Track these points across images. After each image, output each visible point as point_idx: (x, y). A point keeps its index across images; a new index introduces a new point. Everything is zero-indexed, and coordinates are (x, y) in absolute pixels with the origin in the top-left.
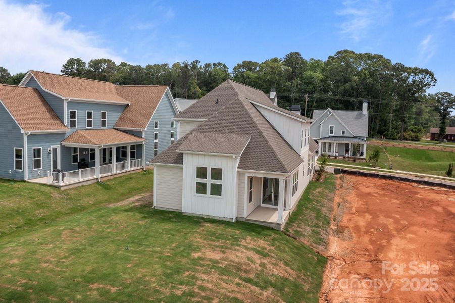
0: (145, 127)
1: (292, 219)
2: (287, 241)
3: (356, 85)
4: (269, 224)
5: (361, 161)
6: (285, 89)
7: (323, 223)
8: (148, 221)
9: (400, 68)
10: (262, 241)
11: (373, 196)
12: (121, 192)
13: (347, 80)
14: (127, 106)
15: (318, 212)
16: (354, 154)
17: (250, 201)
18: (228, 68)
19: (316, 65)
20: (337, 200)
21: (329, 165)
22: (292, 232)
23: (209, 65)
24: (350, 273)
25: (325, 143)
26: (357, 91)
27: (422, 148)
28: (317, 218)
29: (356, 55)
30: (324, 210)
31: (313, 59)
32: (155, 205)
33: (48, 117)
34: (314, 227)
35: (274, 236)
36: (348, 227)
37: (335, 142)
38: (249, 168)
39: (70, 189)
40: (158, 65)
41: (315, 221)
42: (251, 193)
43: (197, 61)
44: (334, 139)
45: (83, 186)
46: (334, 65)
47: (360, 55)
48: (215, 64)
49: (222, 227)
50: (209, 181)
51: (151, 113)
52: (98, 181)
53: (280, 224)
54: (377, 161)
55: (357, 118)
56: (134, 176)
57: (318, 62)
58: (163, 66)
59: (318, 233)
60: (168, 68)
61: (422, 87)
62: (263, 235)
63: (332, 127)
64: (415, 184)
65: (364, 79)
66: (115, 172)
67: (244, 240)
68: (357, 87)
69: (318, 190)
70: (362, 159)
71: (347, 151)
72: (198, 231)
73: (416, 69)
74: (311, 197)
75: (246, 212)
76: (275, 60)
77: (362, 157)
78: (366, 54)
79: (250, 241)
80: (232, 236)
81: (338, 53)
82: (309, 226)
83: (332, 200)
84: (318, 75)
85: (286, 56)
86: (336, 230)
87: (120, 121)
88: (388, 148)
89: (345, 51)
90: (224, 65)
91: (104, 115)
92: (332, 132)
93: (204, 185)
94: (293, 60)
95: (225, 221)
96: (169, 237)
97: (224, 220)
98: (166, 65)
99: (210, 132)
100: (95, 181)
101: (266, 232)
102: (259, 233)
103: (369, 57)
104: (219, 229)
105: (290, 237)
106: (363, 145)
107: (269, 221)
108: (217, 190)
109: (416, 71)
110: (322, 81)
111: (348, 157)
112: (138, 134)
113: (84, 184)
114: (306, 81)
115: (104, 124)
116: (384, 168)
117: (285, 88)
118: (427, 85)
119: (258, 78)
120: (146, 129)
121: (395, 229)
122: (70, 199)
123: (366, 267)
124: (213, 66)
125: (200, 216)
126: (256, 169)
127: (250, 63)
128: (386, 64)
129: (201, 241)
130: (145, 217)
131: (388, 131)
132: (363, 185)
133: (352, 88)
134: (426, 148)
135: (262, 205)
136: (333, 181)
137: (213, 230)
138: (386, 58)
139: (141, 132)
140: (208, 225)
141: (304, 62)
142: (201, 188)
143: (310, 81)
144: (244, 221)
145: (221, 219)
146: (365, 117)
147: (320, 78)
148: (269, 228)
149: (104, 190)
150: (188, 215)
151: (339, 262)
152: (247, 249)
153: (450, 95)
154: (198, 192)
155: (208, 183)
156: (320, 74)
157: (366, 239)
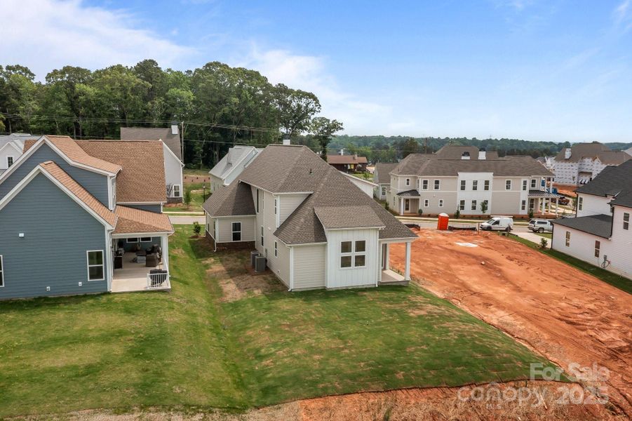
3: (237, 109)
4: (400, 283)
9: (282, 90)
13: (223, 102)
19: (178, 80)
24: (473, 305)
26: (238, 116)
29: (231, 69)
31: (170, 70)
32: (292, 287)
38: (386, 237)
47: (235, 69)
48: (9, 68)
50: (353, 254)
53: (409, 281)
61: (307, 113)
65: (245, 102)
73: (299, 92)
76: (119, 69)
81: (208, 65)
84: (188, 95)
85: (138, 64)
89: (217, 64)
90: (25, 70)
93: (349, 258)
94: (147, 69)
95: (371, 288)
99: (330, 206)
108: (361, 261)
109: (301, 94)
110: (194, 102)
117: (144, 111)
118: (313, 111)
119: (101, 96)
121: (446, 269)
122: (189, 302)
123: (477, 299)
124: (5, 70)
125: (345, 288)
127: (77, 70)
138: (262, 75)
139: (160, 206)
141: (163, 75)
142: (345, 262)
145: (365, 287)
147: (192, 99)
150: (334, 290)
151: (453, 300)
152: (424, 303)
153: (328, 121)
154: (343, 266)
155: (353, 255)
156: (190, 93)
157: (442, 281)
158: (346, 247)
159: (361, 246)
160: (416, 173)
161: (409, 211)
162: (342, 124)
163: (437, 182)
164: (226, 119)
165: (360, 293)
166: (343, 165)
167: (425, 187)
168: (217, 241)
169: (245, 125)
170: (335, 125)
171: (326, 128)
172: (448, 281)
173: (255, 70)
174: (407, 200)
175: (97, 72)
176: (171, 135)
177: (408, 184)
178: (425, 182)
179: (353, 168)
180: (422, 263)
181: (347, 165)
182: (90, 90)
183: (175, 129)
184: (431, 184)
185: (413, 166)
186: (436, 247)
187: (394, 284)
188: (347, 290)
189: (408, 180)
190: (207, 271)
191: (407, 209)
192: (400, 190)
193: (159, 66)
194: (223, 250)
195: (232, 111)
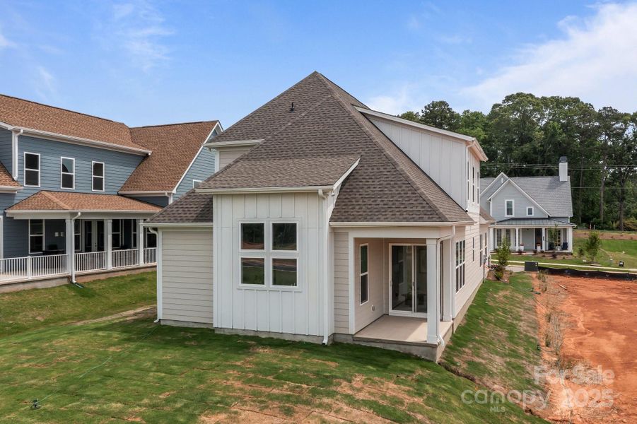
0: (173, 187)
1: (460, 338)
2: (454, 384)
3: (541, 146)
4: (408, 347)
5: (566, 257)
7: (527, 350)
8: (132, 346)
10: (392, 385)
12: (115, 301)
14: (146, 156)
15: (512, 329)
16: (551, 247)
17: (364, 298)
20: (542, 310)
21: (511, 264)
22: (462, 366)
25: (499, 231)
26: (543, 155)
28: (511, 339)
29: (537, 99)
30: (522, 326)
31: (468, 111)
32: (160, 316)
34: (509, 355)
35: (420, 372)
36: (581, 357)
37: (517, 227)
41: (508, 345)
42: (364, 279)
44: (514, 222)
46: (503, 116)
47: (544, 98)
49: (297, 355)
50: (268, 254)
51: (186, 164)
52: (71, 282)
53: (434, 347)
54: (595, 254)
55: (551, 188)
57: (477, 115)
59: (520, 368)
62: (394, 370)
63: (509, 204)
65: (553, 136)
66: (110, 267)
67: (344, 383)
68: (542, 148)
69: (501, 293)
70: (566, 254)
71: (539, 243)
72: (239, 363)
74: (491, 303)
75: (355, 322)
77: (564, 251)
78: (552, 97)
79: (361, 384)
80: (317, 374)
81: (508, 98)
82: (497, 353)
83: (532, 310)
84: (478, 134)
85: (425, 107)
86: (556, 364)
87: (131, 182)
89: (519, 95)
91: (98, 169)
92: (509, 211)
93: (259, 263)
94: (437, 112)
95: (307, 344)
96: (162, 379)
97: (306, 340)
100: (65, 282)
101: (401, 365)
102: (385, 367)
103: (557, 102)
104: (288, 361)
105: (458, 374)
106: (565, 230)
107: (407, 341)
108: (286, 274)
110: (484, 142)
111: (542, 252)
112: (158, 201)
113: (39, 285)
115: (98, 184)
120: (174, 191)
125: (252, 334)
128: (586, 111)
129: (238, 385)
130: (129, 340)
131: (598, 217)
132: (584, 287)
133: (535, 151)
135: (392, 312)
136: (526, 281)
137: (275, 361)
138: (585, 102)
139: (166, 198)
140: (265, 353)
141: (454, 116)
142: (252, 273)
144: (351, 342)
145: (297, 339)
147: (482, 137)
148: (408, 357)
149: (80, 297)
150: (226, 333)
152: (354, 403)
154: (245, 280)
155: (268, 256)
156: (482, 132)
158: (252, 234)
159: (285, 235)
187: (393, 348)
193: (450, 107)
195: (535, 149)
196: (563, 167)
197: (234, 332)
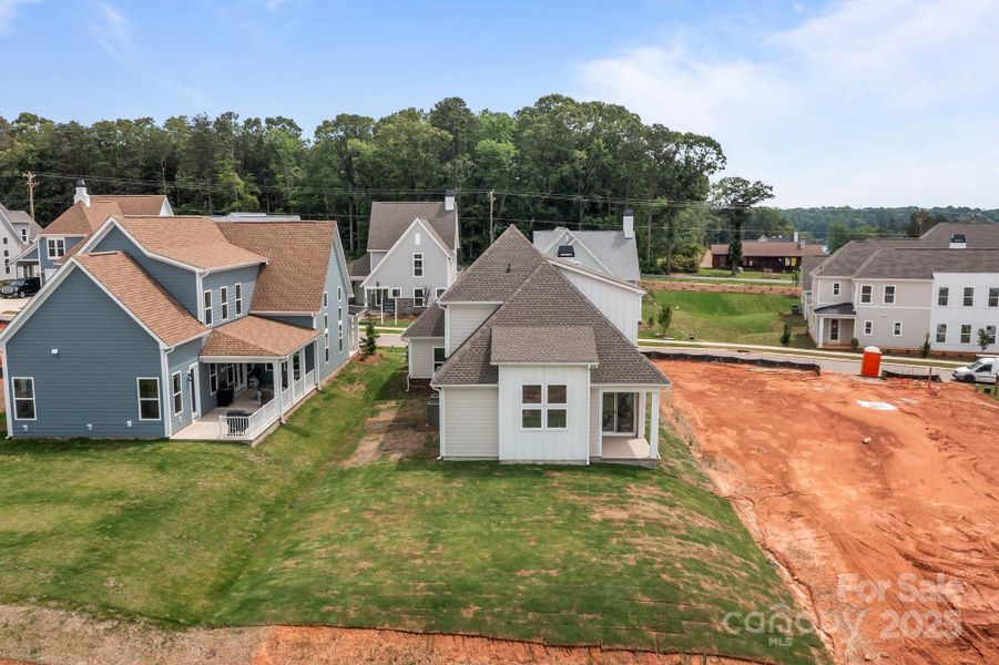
0: (318, 308)
3: (584, 168)
4: (637, 462)
6: (440, 179)
7: (683, 451)
8: (463, 480)
9: (661, 135)
11: (710, 396)
13: (561, 158)
14: (262, 266)
18: (301, 130)
19: (497, 126)
23: (257, 122)
24: (769, 514)
26: (585, 180)
27: (713, 290)
29: (577, 105)
31: (487, 111)
32: (443, 453)
33: (173, 310)
35: (654, 477)
36: (716, 452)
38: (607, 382)
39: (261, 444)
40: (128, 121)
43: (230, 115)
45: (270, 436)
46: (539, 128)
47: (585, 105)
48: (269, 121)
49: (580, 474)
50: (544, 406)
52: (281, 424)
54: (667, 326)
55: (617, 245)
56: (315, 404)
58: (138, 122)
59: (690, 466)
60: (151, 129)
61: (702, 171)
64: (747, 366)
65: (597, 157)
67: (629, 489)
68: (584, 172)
72: (555, 485)
73: (690, 136)
75: (599, 448)
76: (411, 114)
78: (594, 103)
79: (636, 488)
80: (608, 486)
81: (542, 101)
84: (506, 148)
85: (436, 106)
86: (704, 459)
87: (260, 298)
88: (656, 293)
89: (556, 98)
90: (291, 123)
91: (238, 291)
93: (537, 413)
94: (449, 112)
95: (575, 466)
96: (529, 500)
97: (572, 463)
98: (148, 121)
99: (522, 325)
100: (278, 424)
101: (642, 474)
102: (635, 477)
107: (638, 457)
108: (558, 419)
109: (691, 140)
110: (515, 158)
112: (304, 323)
113: (270, 431)
114: (483, 160)
115: (239, 308)
116: (680, 339)
117: (440, 176)
118: (711, 168)
119: (381, 155)
120: (320, 312)
121: (782, 446)
122: (277, 462)
123: (786, 504)
124: (264, 125)
125: (530, 463)
126: (618, 382)
127: (354, 119)
129: (577, 498)
133: (576, 174)
134: (718, 289)
137: (573, 480)
138: (631, 112)
139: (311, 318)
140: (557, 475)
141: (472, 121)
142: (531, 420)
143: (492, 159)
144: (599, 461)
145: (566, 463)
146: (630, 242)
147: (513, 155)
148: (640, 468)
149: (303, 438)
150: (510, 463)
151: (745, 502)
152: (645, 500)
153: (745, 183)
154: (526, 425)
155: (544, 408)
156: (511, 146)
157: (755, 466)
158: (531, 393)
159: (558, 393)
160: (852, 272)
161: (838, 341)
162: (771, 188)
163: (890, 290)
164: (565, 185)
165: (550, 473)
166: (776, 258)
167: (866, 299)
168: (411, 374)
169: (597, 193)
170: (758, 190)
171: (742, 196)
172: (762, 467)
173: (619, 104)
174: (835, 322)
175: (382, 120)
176: (443, 212)
177: (836, 292)
178: (867, 290)
179: (794, 264)
180: (749, 431)
181: (783, 258)
182: (368, 148)
183: (450, 203)
184: (878, 292)
185: (849, 261)
186: (813, 408)
187: (626, 463)
188: (534, 465)
189: (836, 286)
190: (370, 419)
191: (834, 337)
192: (820, 304)
193: (467, 107)
194: (419, 389)
195: (575, 171)
196: (628, 221)
197: (516, 463)
